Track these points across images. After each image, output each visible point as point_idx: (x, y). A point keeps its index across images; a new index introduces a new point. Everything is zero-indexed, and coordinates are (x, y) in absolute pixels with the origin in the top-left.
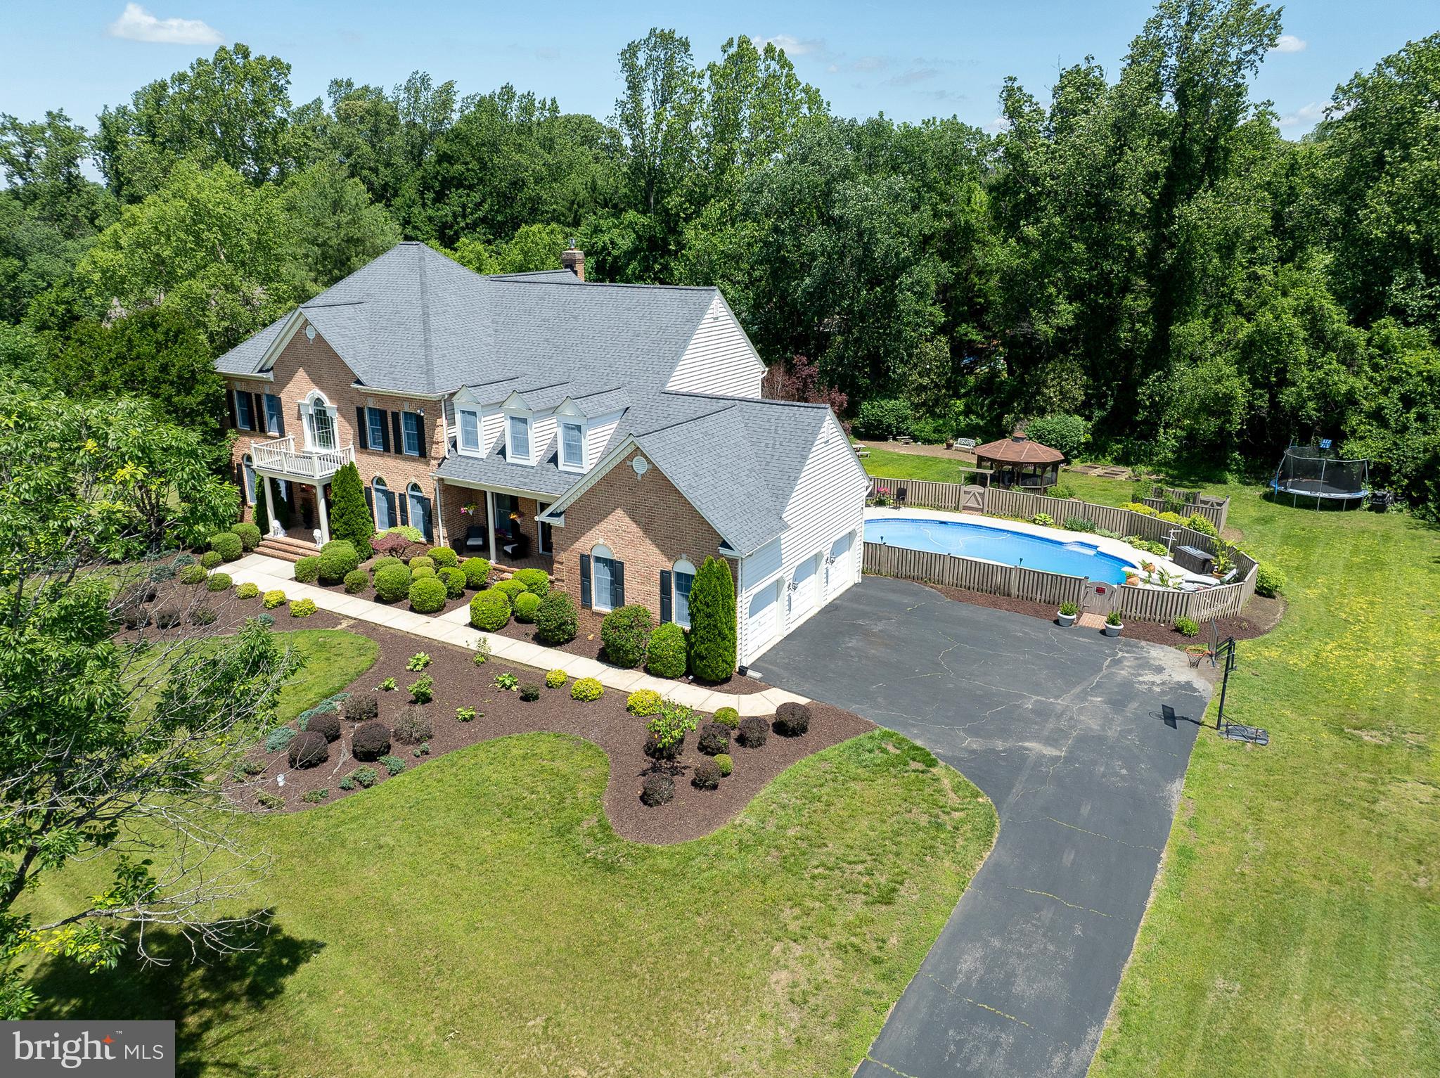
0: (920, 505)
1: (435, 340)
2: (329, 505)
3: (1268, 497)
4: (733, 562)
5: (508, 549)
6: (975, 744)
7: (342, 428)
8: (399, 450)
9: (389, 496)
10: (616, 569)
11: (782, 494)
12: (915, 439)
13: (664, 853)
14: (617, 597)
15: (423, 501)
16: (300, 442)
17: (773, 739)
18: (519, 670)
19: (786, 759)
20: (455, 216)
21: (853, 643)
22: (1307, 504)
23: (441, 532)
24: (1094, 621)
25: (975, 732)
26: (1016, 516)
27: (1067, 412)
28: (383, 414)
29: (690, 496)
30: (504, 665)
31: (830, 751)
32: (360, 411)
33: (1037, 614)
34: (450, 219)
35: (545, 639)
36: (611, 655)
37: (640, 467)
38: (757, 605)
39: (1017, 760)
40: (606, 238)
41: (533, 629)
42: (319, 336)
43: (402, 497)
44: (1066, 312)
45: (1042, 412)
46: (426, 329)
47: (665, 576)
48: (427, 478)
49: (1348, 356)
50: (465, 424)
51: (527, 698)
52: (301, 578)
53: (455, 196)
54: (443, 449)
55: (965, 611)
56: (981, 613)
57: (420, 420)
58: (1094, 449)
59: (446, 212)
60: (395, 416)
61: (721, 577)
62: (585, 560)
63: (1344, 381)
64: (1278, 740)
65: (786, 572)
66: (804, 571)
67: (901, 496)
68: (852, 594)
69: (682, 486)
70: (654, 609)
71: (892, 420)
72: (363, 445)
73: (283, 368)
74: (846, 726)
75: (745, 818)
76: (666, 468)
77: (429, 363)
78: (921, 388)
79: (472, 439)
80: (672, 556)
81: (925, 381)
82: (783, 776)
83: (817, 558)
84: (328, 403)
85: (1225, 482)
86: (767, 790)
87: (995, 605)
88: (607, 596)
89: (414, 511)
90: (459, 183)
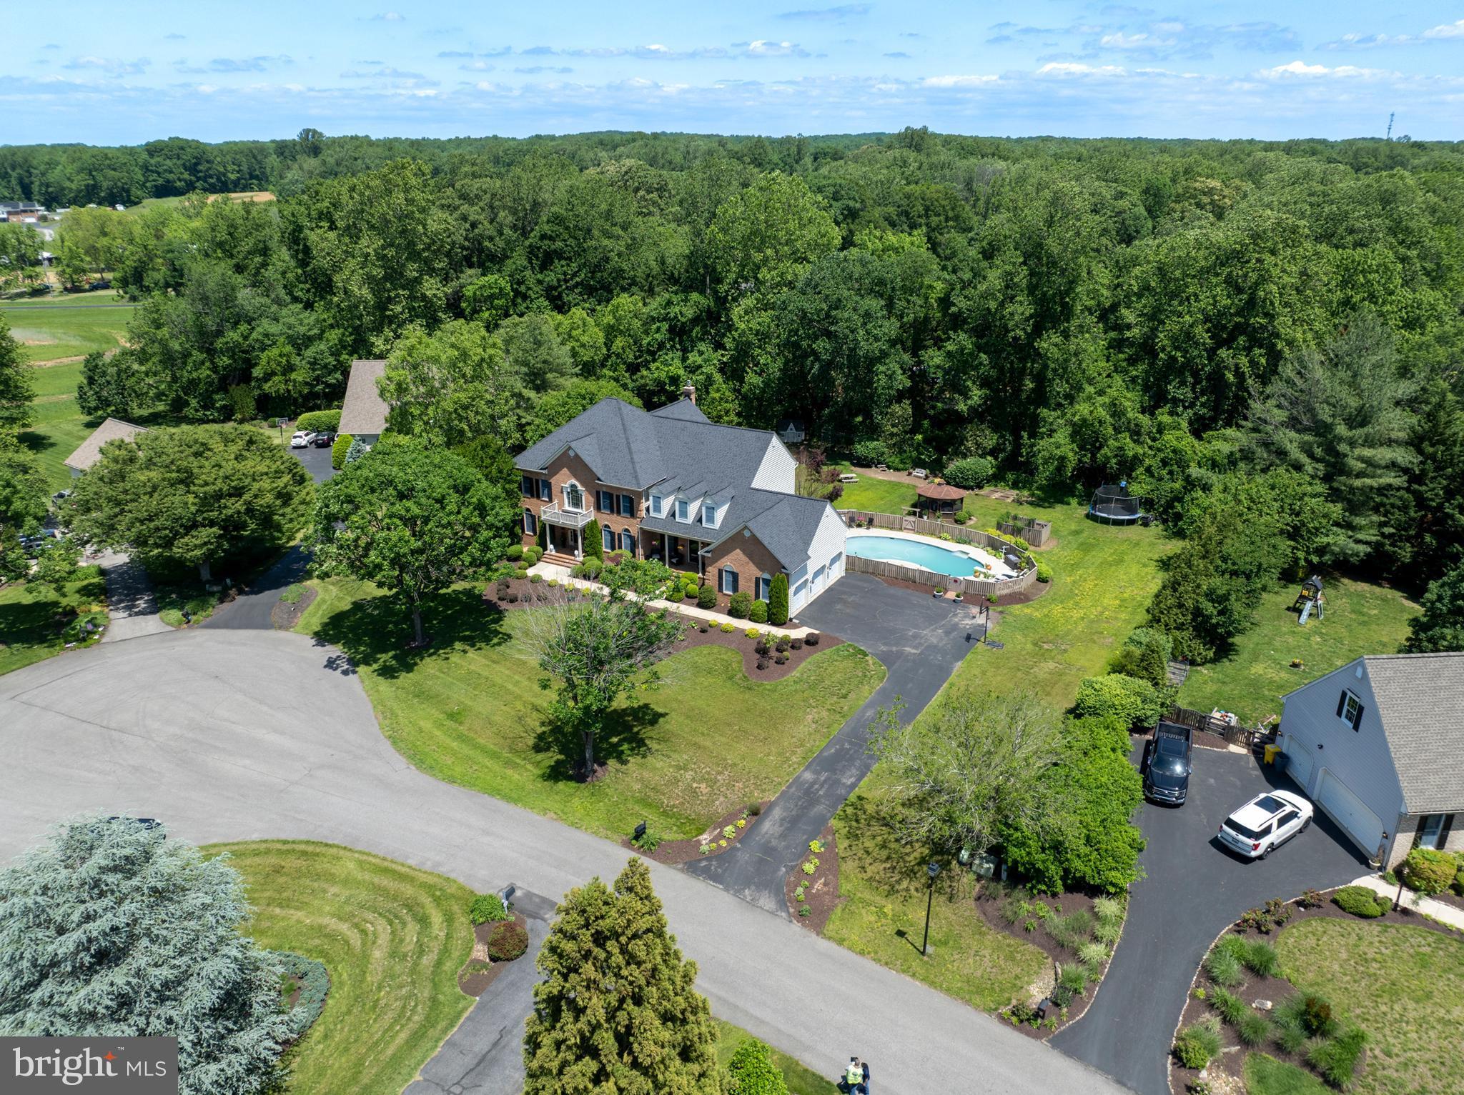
0: (881, 527)
1: (635, 456)
2: (584, 539)
3: (1088, 516)
4: (787, 575)
5: (674, 561)
6: (884, 648)
7: (587, 498)
8: (619, 513)
9: (612, 534)
10: (735, 576)
11: (807, 543)
12: (889, 467)
13: (768, 685)
14: (735, 589)
15: (631, 538)
16: (561, 504)
17: (805, 647)
18: (698, 621)
19: (810, 654)
20: (559, 280)
21: (839, 607)
22: (1105, 521)
23: (640, 551)
24: (951, 595)
25: (885, 644)
26: (932, 534)
27: (981, 456)
28: (611, 496)
29: (770, 547)
30: (689, 618)
31: (827, 651)
32: (598, 493)
33: (926, 592)
34: (555, 283)
35: (703, 605)
36: (733, 613)
37: (747, 534)
38: (797, 591)
39: (900, 655)
40: (677, 309)
41: (696, 601)
42: (577, 455)
43: (619, 535)
44: (977, 394)
45: (965, 456)
46: (631, 453)
47: (757, 580)
48: (634, 527)
49: (1136, 434)
50: (654, 502)
51: (703, 631)
52: (575, 576)
53: (558, 265)
54: (643, 513)
55: (892, 591)
56: (899, 592)
57: (631, 500)
58: (996, 478)
59: (551, 277)
60: (618, 497)
61: (782, 581)
62: (720, 572)
63: (1132, 449)
64: (1008, 646)
65: (809, 576)
66: (816, 575)
67: (871, 523)
68: (840, 582)
69: (766, 543)
70: (752, 594)
71: (874, 455)
72: (598, 508)
73: (554, 468)
74: (834, 642)
75: (796, 673)
76: (759, 535)
77: (635, 472)
78: (892, 435)
79: (657, 509)
80: (762, 570)
81: (895, 430)
82: (809, 660)
83: (824, 567)
84: (580, 487)
85: (1068, 504)
86: (803, 664)
87: (907, 587)
88: (730, 587)
89: (625, 541)
90: (559, 255)
